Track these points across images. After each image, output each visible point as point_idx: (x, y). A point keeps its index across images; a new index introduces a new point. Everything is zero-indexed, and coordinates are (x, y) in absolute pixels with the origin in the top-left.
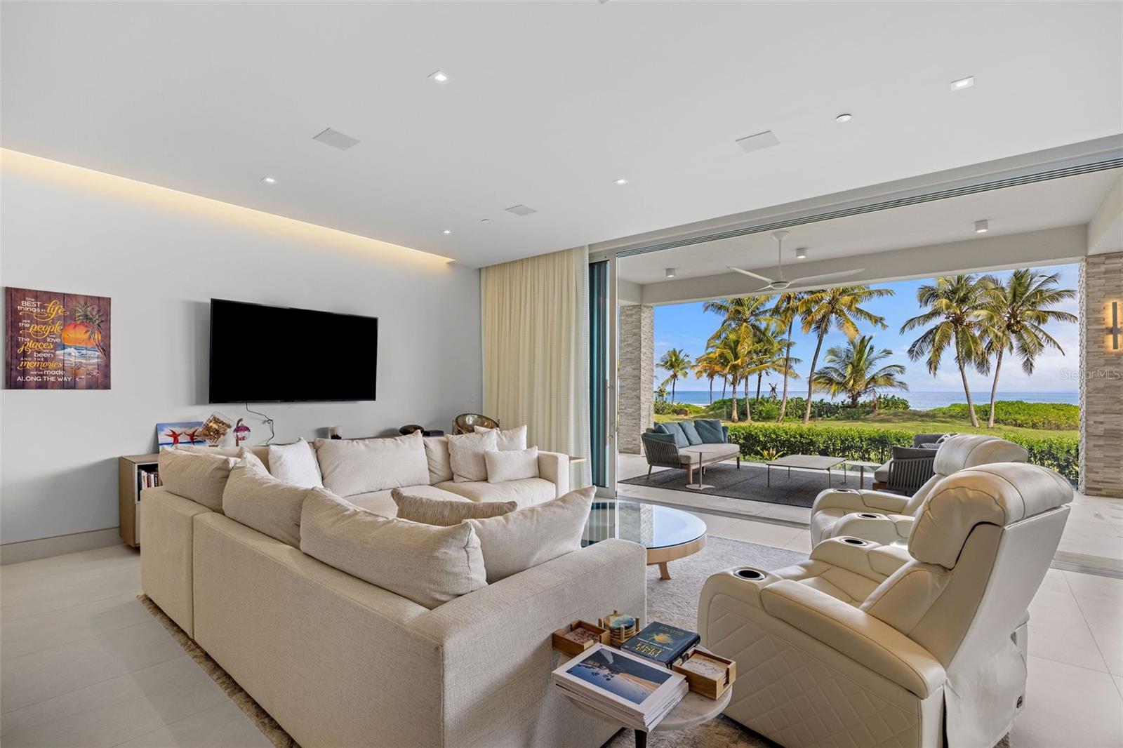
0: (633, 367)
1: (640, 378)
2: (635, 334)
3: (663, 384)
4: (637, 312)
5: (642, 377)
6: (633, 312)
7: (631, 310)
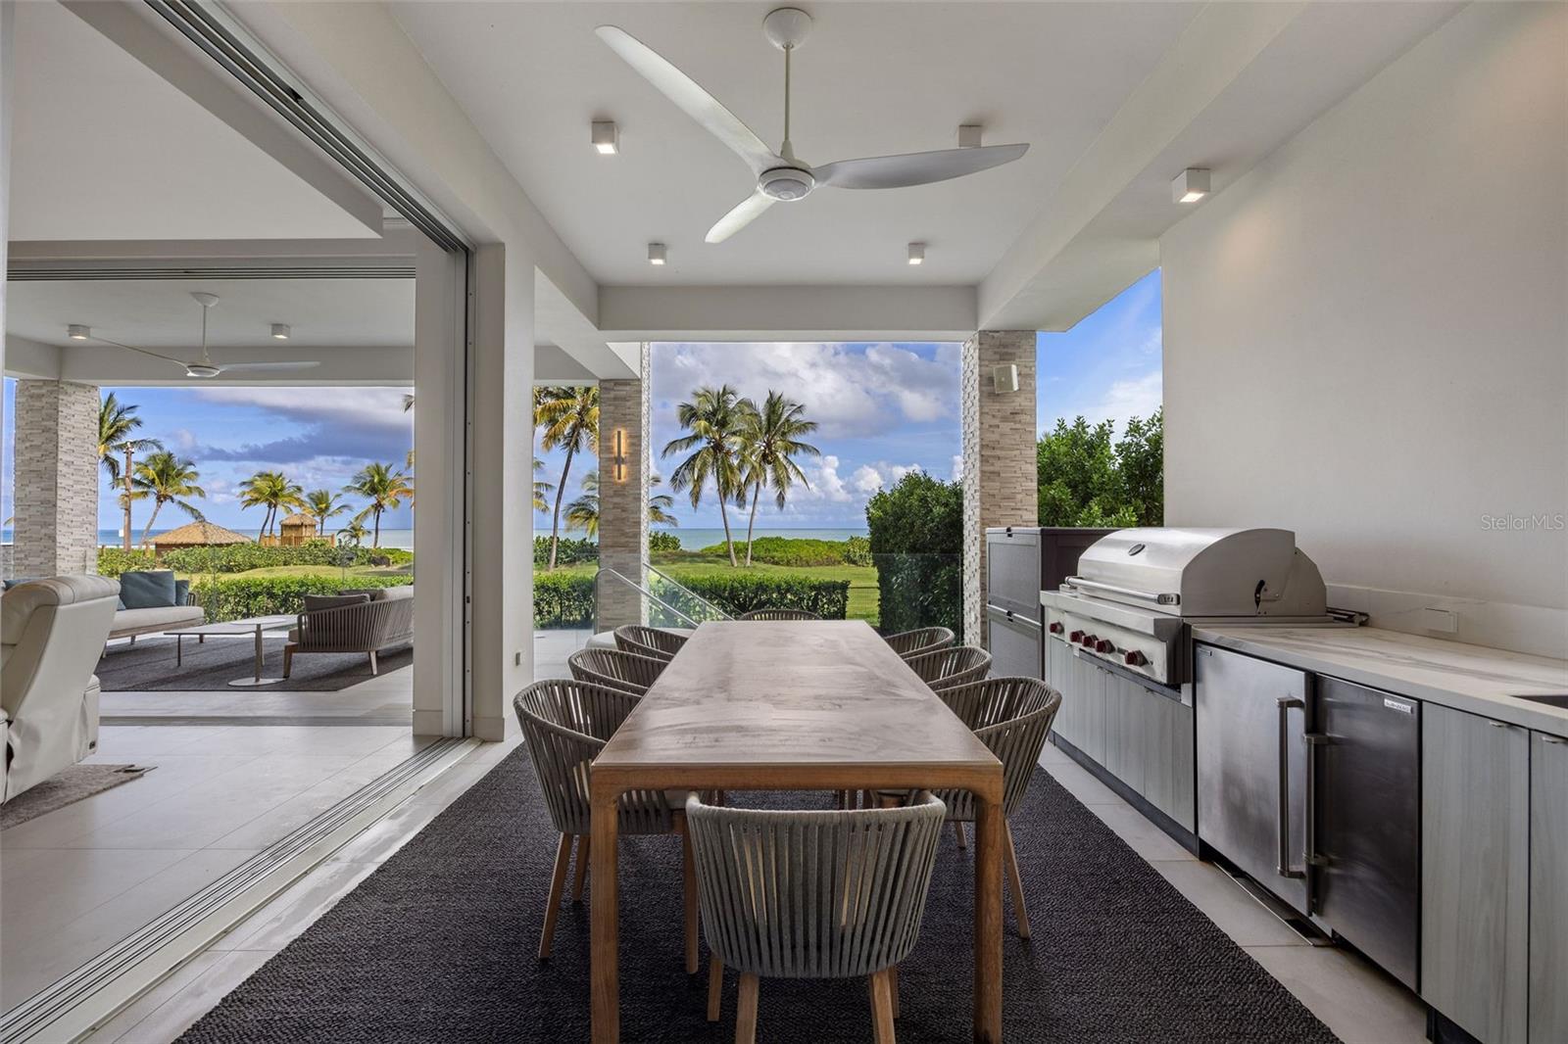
0: (42, 485)
1: (55, 506)
2: (46, 430)
3: (357, 518)
4: (52, 392)
5: (59, 503)
6: (44, 391)
7: (40, 387)
